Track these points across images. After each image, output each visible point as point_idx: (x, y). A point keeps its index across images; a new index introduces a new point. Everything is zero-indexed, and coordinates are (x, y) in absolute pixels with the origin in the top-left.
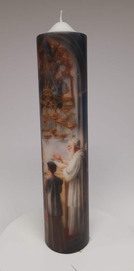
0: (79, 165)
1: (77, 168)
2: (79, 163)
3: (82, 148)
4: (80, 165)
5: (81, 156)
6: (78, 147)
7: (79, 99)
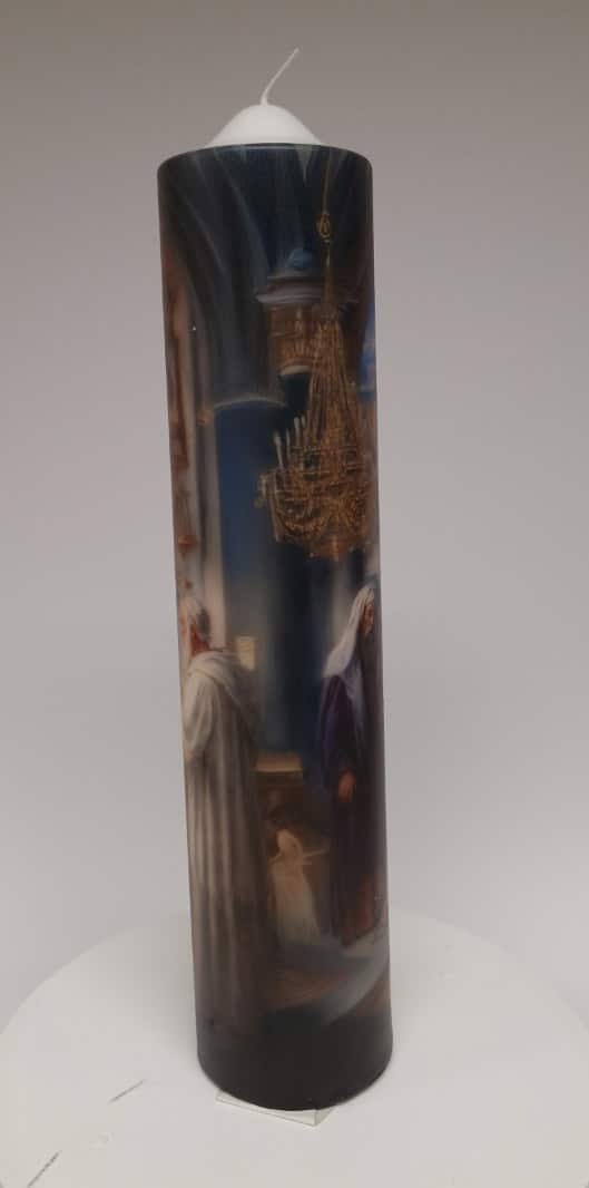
0: (206, 715)
1: (202, 729)
2: (207, 706)
3: (220, 650)
4: (210, 720)
5: (213, 678)
6: (201, 636)
7: (200, 430)
